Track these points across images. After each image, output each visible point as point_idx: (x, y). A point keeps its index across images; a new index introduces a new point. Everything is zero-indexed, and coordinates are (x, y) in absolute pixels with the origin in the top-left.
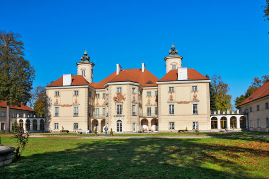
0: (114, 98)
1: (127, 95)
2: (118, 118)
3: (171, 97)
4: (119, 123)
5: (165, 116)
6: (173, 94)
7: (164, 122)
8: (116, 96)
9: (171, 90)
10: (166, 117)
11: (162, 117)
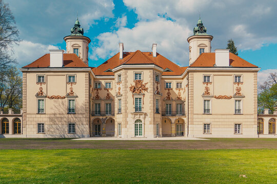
0: (131, 88)
1: (149, 84)
2: (137, 117)
3: (207, 89)
4: (138, 123)
5: (198, 114)
6: (209, 86)
7: (197, 123)
8: (134, 84)
9: (206, 80)
10: (200, 116)
11: (195, 116)
